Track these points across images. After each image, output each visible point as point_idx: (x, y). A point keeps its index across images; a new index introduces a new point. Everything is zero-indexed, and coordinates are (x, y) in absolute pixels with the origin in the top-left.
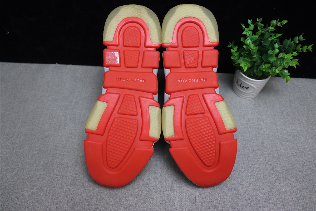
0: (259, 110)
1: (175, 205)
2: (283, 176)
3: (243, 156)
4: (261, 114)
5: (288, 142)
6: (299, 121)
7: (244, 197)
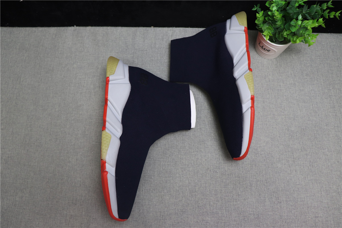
0: (280, 70)
1: (202, 164)
2: (296, 136)
3: (262, 117)
4: (282, 75)
5: (304, 103)
6: (318, 81)
7: (261, 155)
